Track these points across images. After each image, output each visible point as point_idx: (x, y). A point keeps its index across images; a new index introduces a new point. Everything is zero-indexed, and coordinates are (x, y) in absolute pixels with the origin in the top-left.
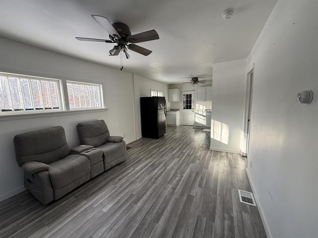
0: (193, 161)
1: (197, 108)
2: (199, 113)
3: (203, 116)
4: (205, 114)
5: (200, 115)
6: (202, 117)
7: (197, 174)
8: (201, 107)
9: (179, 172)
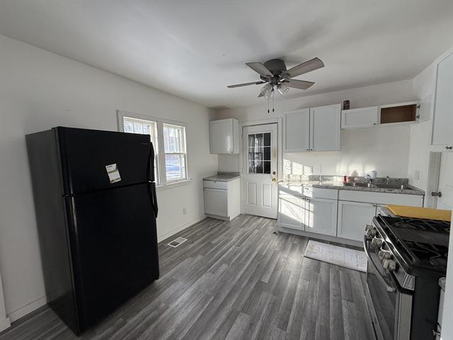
1: (287, 171)
2: (292, 188)
3: (305, 198)
4: (309, 194)
5: (296, 194)
6: (302, 202)
8: (298, 169)
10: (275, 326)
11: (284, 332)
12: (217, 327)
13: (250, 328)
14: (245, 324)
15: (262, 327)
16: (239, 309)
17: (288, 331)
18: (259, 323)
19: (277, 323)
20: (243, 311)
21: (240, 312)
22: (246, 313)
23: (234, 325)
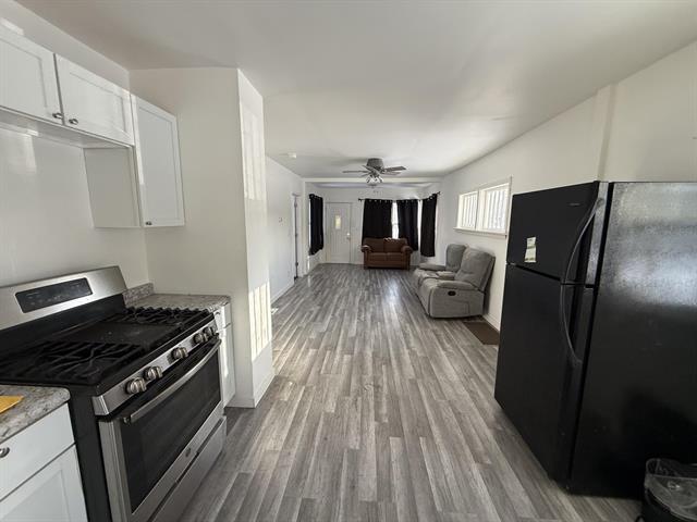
0: (321, 335)
7: (314, 320)
9: (339, 319)
10: (318, 501)
11: (305, 496)
12: (394, 465)
13: (353, 481)
14: (361, 484)
15: (337, 489)
16: (382, 505)
17: (300, 500)
18: (342, 495)
19: (316, 506)
20: (374, 505)
21: (379, 499)
22: (367, 503)
23: (375, 476)
